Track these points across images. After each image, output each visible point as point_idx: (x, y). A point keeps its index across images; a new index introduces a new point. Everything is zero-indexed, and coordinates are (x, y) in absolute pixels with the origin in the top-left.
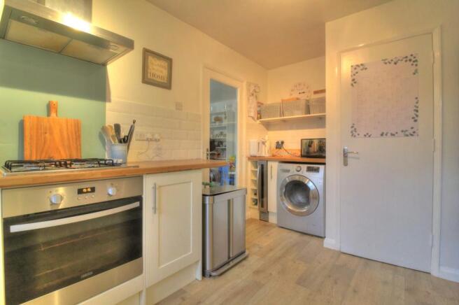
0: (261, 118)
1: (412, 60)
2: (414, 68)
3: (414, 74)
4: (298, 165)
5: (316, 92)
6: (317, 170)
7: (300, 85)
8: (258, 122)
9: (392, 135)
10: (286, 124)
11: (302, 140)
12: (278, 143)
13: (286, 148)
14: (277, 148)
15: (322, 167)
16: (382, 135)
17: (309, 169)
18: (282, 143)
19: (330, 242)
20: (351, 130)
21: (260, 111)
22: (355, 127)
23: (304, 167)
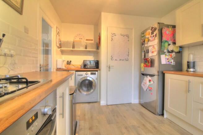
0: (61, 48)
1: (128, 36)
2: (128, 39)
3: (128, 41)
4: (86, 72)
5: (87, 40)
6: (95, 74)
7: (80, 35)
8: (59, 49)
9: (123, 60)
10: (73, 53)
11: (84, 60)
12: (68, 61)
13: (73, 64)
14: (67, 64)
15: (96, 72)
16: (120, 60)
17: (92, 74)
18: (71, 61)
19: (103, 103)
20: (111, 57)
21: (61, 44)
22: (112, 56)
23: (89, 73)
